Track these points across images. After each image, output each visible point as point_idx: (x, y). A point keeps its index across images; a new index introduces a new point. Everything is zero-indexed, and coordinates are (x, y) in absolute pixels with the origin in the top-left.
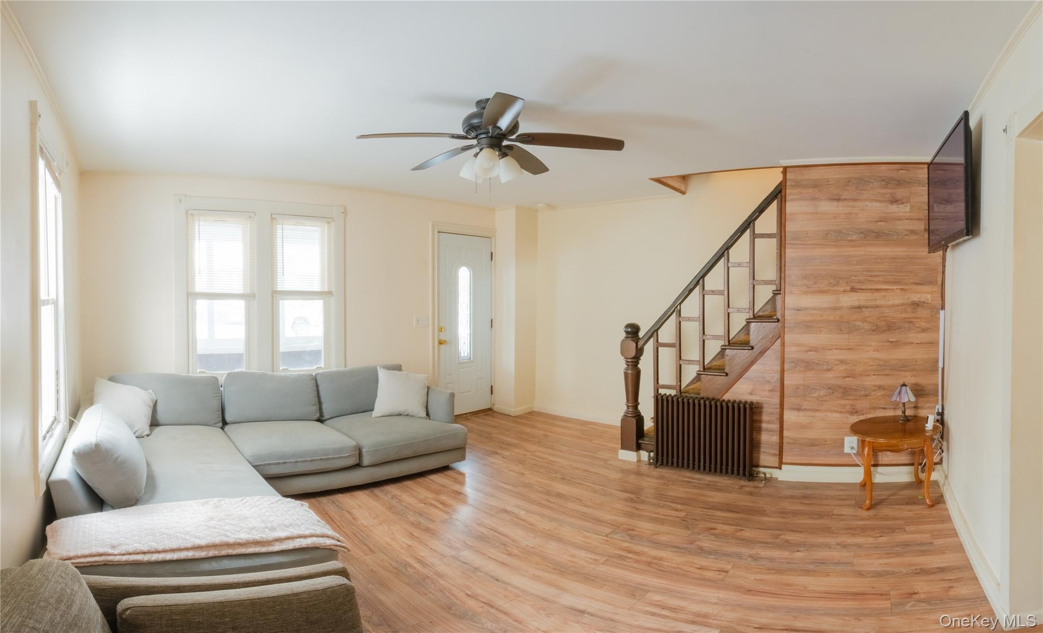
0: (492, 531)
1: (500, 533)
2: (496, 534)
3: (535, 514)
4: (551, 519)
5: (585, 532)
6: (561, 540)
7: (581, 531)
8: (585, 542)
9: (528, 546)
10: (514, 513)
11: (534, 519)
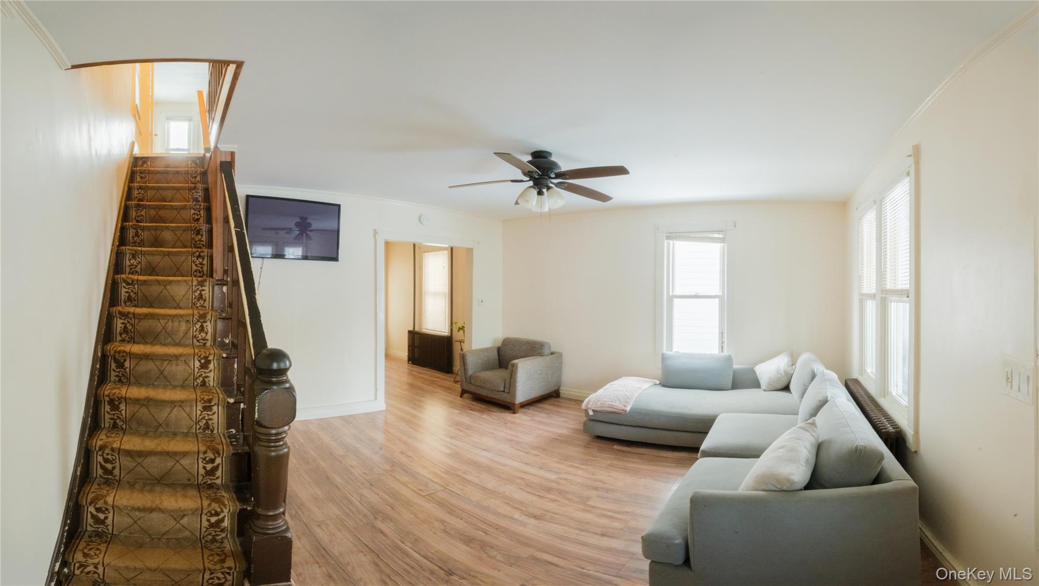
0: (542, 495)
1: (535, 495)
2: (538, 494)
3: (504, 515)
4: (486, 509)
5: (460, 494)
6: (484, 489)
7: (463, 495)
8: (465, 486)
9: (510, 485)
10: (526, 515)
11: (505, 509)
